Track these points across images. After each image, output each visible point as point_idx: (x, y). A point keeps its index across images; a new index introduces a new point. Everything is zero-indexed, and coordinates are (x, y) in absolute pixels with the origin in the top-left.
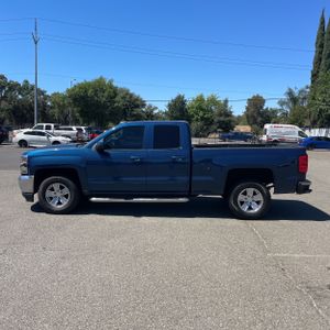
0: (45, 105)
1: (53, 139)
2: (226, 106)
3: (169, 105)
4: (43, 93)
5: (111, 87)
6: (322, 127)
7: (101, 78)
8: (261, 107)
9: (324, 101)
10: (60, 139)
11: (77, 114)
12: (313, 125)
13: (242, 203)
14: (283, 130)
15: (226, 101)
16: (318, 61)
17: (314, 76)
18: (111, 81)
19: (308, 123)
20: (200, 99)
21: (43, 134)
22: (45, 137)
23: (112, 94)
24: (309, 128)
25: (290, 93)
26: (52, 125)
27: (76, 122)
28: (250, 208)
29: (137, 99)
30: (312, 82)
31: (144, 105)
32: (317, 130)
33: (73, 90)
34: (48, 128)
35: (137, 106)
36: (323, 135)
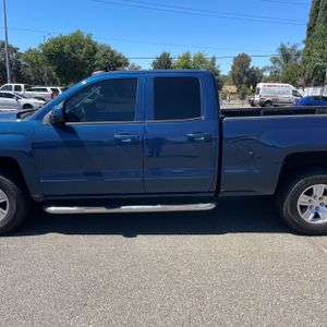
0: (18, 64)
1: (23, 101)
2: (214, 64)
3: (154, 63)
4: (15, 50)
5: (90, 42)
6: (316, 85)
7: (78, 32)
8: (247, 66)
9: (322, 57)
10: (31, 101)
11: (54, 73)
12: (308, 83)
13: (304, 208)
14: (277, 90)
15: (214, 59)
16: (315, 13)
17: (310, 29)
18: (89, 36)
19: (301, 81)
20: (186, 57)
21: (11, 96)
22: (13, 100)
23: (92, 51)
24: (303, 87)
25: (283, 49)
26: (22, 85)
27: (54, 83)
28: (317, 216)
29: (119, 57)
30: (308, 36)
31: (127, 64)
32: (311, 89)
33: (47, 45)
34: (18, 89)
35: (120, 65)
36: (318, 94)
